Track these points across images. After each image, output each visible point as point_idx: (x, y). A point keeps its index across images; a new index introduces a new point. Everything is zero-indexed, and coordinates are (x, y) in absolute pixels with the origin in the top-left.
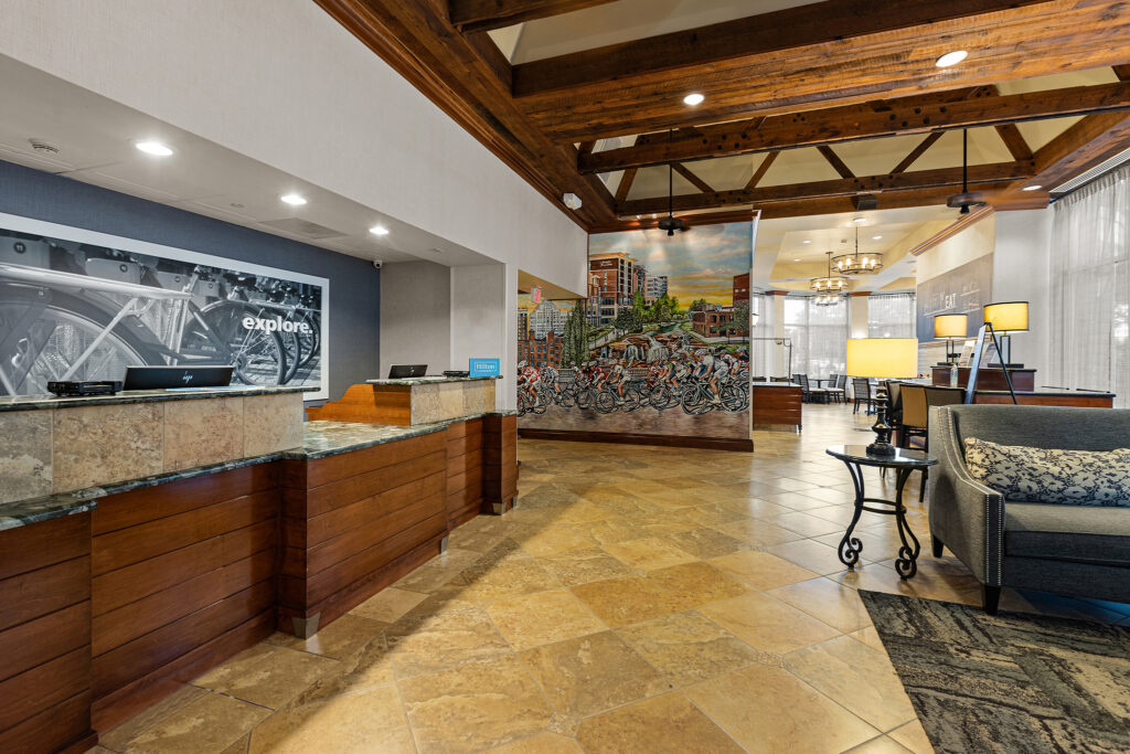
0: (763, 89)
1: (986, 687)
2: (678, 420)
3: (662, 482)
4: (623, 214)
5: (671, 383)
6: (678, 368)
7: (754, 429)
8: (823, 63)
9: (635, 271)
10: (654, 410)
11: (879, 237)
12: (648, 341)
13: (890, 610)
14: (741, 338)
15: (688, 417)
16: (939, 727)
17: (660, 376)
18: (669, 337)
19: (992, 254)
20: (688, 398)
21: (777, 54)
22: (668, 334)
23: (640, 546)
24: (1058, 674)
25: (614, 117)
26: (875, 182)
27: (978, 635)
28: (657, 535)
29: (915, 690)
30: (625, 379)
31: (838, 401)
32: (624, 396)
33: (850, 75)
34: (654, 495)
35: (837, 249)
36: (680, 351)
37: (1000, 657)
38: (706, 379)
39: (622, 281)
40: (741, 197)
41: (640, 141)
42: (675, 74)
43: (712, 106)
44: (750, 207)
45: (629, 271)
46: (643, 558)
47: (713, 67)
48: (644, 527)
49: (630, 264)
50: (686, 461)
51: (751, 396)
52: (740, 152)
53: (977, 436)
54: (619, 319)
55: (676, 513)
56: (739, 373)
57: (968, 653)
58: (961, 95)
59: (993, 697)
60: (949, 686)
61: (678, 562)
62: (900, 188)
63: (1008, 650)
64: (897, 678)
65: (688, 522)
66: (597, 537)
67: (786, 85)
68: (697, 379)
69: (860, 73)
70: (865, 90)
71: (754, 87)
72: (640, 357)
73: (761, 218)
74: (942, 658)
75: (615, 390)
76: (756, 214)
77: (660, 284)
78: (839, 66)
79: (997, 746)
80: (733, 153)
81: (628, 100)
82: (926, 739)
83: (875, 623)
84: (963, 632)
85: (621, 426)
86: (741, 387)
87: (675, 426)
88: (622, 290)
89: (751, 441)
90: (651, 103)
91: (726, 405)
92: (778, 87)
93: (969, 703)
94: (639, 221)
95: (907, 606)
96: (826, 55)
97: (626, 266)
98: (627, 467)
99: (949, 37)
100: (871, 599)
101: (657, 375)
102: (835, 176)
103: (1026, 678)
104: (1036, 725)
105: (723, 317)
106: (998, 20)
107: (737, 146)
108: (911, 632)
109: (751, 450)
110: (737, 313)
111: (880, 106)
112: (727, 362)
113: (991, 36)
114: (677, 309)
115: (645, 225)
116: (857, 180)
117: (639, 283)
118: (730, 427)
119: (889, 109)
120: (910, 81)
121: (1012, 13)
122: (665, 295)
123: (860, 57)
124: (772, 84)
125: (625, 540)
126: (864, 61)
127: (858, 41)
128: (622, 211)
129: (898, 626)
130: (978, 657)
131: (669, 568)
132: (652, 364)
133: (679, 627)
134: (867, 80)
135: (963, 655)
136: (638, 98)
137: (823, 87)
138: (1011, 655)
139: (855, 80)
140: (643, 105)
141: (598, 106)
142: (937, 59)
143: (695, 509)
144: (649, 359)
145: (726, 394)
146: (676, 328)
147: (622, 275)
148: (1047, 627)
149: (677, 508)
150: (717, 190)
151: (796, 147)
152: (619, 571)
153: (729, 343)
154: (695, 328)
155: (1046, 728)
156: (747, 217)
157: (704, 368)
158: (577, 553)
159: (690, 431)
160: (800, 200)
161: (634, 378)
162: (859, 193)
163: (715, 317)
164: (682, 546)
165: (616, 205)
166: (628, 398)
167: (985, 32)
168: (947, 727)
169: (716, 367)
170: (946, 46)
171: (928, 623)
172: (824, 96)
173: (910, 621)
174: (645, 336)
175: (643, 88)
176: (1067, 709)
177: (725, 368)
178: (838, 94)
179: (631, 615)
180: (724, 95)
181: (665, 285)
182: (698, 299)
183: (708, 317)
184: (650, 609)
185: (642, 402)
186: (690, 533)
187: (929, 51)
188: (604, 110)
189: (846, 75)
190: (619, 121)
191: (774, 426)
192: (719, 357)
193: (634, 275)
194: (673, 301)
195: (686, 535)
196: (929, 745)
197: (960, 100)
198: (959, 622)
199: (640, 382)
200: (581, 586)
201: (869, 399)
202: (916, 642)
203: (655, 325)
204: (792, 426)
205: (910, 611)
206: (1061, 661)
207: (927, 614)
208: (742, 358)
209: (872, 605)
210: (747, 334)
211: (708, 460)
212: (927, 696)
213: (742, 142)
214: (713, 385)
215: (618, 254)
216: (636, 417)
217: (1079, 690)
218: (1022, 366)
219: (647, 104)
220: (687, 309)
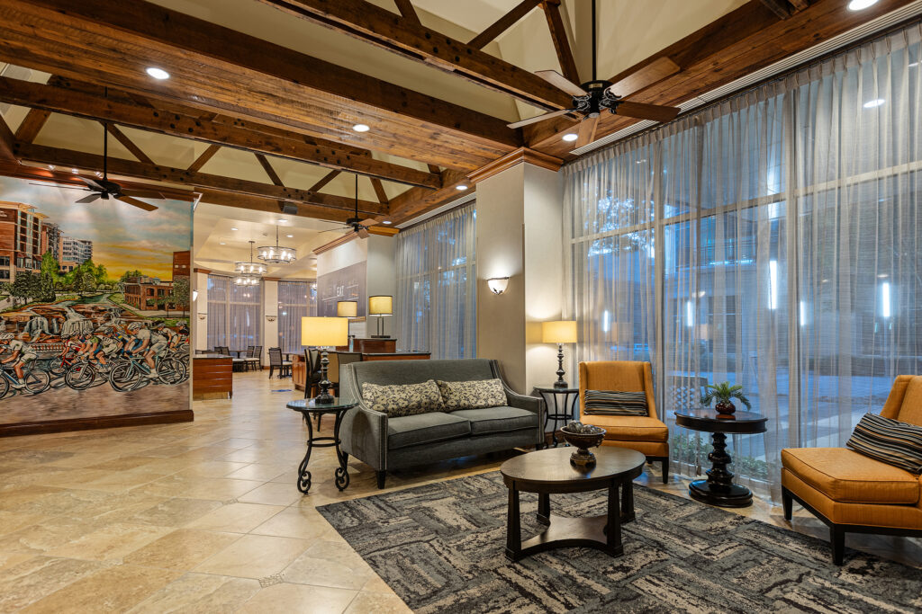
0: (229, 93)
1: (401, 537)
2: (105, 399)
3: (101, 467)
4: (27, 157)
5: (96, 359)
6: (105, 343)
7: (195, 398)
8: (281, 94)
9: (44, 228)
10: (71, 390)
11: (291, 236)
12: (64, 313)
13: (340, 513)
14: (181, 313)
15: (119, 394)
16: (387, 571)
17: (81, 352)
18: (93, 308)
19: (366, 262)
20: (118, 375)
21: (248, 71)
22: (92, 305)
23: (101, 537)
24: (429, 515)
25: (48, 50)
26: (297, 193)
27: (389, 510)
28: (117, 520)
29: (368, 556)
30: (26, 357)
31: (254, 369)
32: (25, 378)
33: (299, 111)
34: (96, 482)
35: (259, 239)
36: (108, 324)
37: (403, 518)
38: (141, 354)
39: (24, 239)
40: (184, 177)
41: (56, 81)
42: (143, 42)
43: (176, 86)
44: (192, 188)
45: (36, 227)
46: (111, 547)
47: (185, 54)
48: (97, 517)
49: (36, 220)
50: (121, 441)
51: (191, 368)
52: (193, 137)
53: (368, 382)
54: (16, 284)
55: (131, 493)
56: (178, 346)
57: (388, 522)
58: (358, 151)
59: (406, 541)
60: (384, 546)
61: (155, 537)
62: (313, 202)
63: (405, 512)
64: (357, 554)
65: (150, 498)
66: (33, 546)
67: (249, 99)
68: (130, 354)
69: (305, 113)
70: (307, 126)
71: (221, 88)
72: (51, 331)
73: (201, 201)
74: (376, 531)
75: (10, 372)
76: (197, 196)
77: (81, 249)
78: (292, 102)
79: (415, 566)
80: (186, 135)
81: (77, 42)
82: (382, 581)
83: (333, 526)
84: (383, 511)
85: (19, 414)
86: (181, 360)
87: (102, 406)
88: (23, 248)
89: (191, 411)
90: (105, 57)
91: (164, 379)
92: (242, 97)
93: (395, 550)
94: (51, 172)
95: (348, 507)
96: (285, 90)
97: (30, 221)
98: (42, 461)
99: (362, 114)
100: (324, 510)
101: (76, 351)
102: (269, 181)
103: (416, 524)
104: (427, 545)
105: (161, 291)
106: (387, 115)
107: (190, 131)
108: (356, 522)
109: (191, 419)
110: (177, 288)
111: (310, 141)
112: (166, 336)
113: (383, 123)
114: (103, 278)
115: (61, 178)
116: (285, 189)
117: (50, 244)
118: (169, 400)
119: (315, 144)
120: (335, 132)
121: (395, 115)
122: (88, 261)
123: (308, 102)
124: (237, 92)
125: (77, 536)
126: (310, 106)
127: (309, 91)
128: (26, 155)
129: (347, 521)
130: (393, 522)
131: (147, 547)
132: (69, 338)
133: (181, 592)
134: (309, 120)
135: (386, 524)
136: (90, 44)
137: (278, 112)
138: (407, 515)
139: (301, 117)
140: (95, 54)
141: (29, 30)
142: (354, 125)
143: (152, 485)
144: (65, 333)
145: (164, 368)
146: (104, 299)
147: (23, 231)
148: (418, 493)
149: (129, 489)
150: (157, 163)
151: (245, 149)
152: (86, 569)
153: (168, 316)
154: (127, 300)
155: (431, 546)
156: (189, 197)
157: (138, 342)
158: (10, 572)
159: (122, 409)
160: (237, 193)
161: (41, 356)
162: (287, 200)
163: (152, 291)
164: (153, 522)
165: (18, 145)
166: (31, 379)
167: (381, 120)
168: (390, 569)
169: (153, 340)
170: (360, 118)
171: (363, 514)
172: (276, 119)
173: (353, 516)
174: (60, 306)
175: (100, 38)
176: (437, 532)
177: (164, 341)
178: (287, 121)
179: (121, 604)
180: (189, 82)
181: (89, 251)
182: (132, 270)
183: (143, 290)
184: (142, 590)
185: (53, 383)
186: (156, 507)
187: (350, 117)
188: (35, 36)
189: (295, 111)
190: (56, 57)
191: (206, 395)
192: (157, 331)
193: (43, 235)
194: (100, 269)
195: (153, 511)
196: (385, 584)
197: (358, 154)
198: (378, 506)
199: (51, 359)
200: (36, 604)
201: (282, 365)
202: (360, 527)
203: (75, 294)
204: (223, 393)
205: (351, 509)
206: (428, 509)
207: (361, 508)
208: (181, 332)
209: (328, 514)
210: (187, 308)
211: (148, 435)
212: (375, 556)
213: (196, 128)
214: (150, 360)
215: (19, 205)
216: (45, 402)
217: (438, 520)
218: (389, 337)
219: (101, 56)
220: (118, 279)
